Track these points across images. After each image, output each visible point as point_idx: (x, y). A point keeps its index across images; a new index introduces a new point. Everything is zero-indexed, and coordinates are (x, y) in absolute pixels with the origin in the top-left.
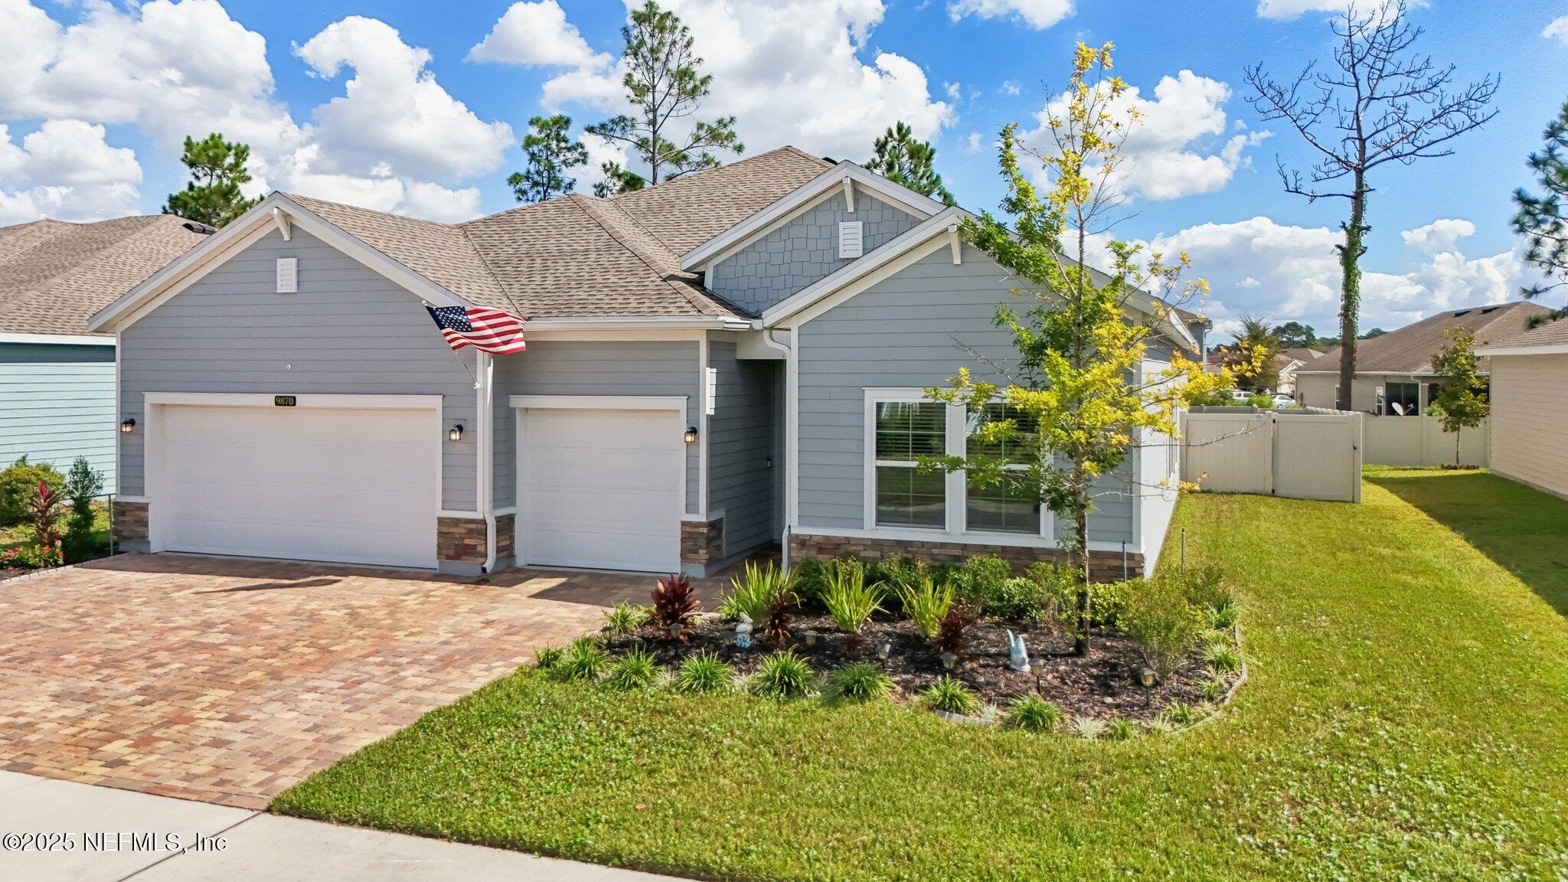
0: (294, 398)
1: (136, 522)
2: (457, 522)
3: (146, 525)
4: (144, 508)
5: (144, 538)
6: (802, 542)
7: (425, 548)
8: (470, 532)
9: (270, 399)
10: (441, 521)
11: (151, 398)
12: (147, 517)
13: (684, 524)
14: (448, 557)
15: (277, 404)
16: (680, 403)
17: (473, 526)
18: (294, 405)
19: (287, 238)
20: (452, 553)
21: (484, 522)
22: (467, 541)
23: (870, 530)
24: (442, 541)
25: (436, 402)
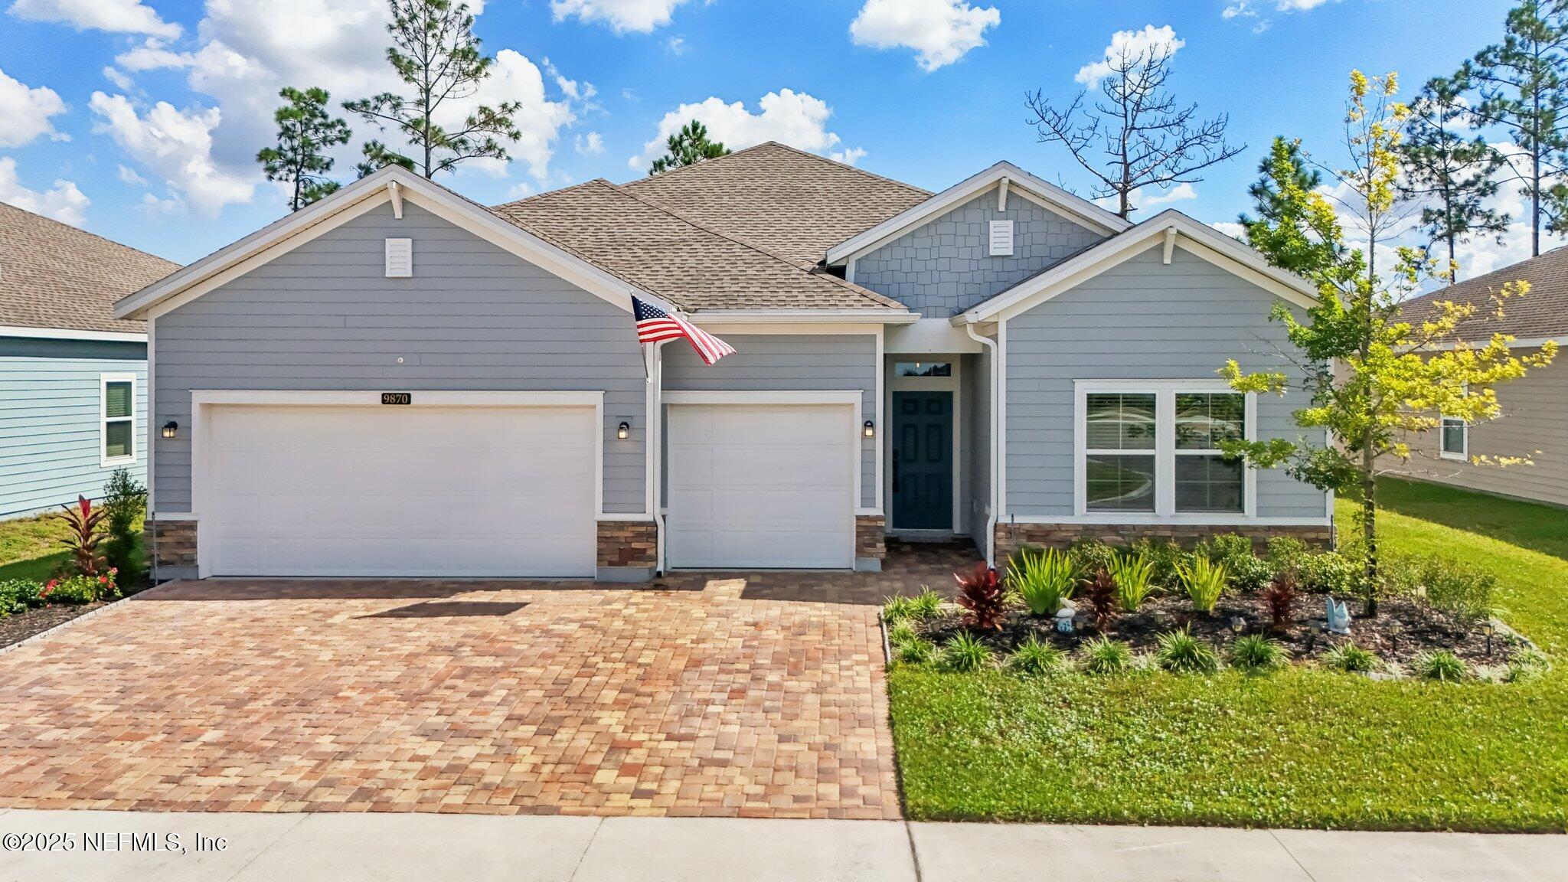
0: (409, 396)
1: (179, 543)
2: (621, 525)
3: (194, 546)
4: (192, 526)
5: (192, 562)
6: (1011, 531)
7: (584, 553)
8: (639, 536)
9: (375, 397)
10: (601, 525)
11: (199, 397)
12: (196, 537)
13: (858, 518)
14: (611, 563)
15: (384, 402)
16: (856, 397)
17: (643, 529)
18: (409, 402)
19: (398, 215)
20: (615, 558)
21: (654, 524)
22: (635, 545)
23: (1081, 515)
24: (603, 546)
25: (596, 398)
